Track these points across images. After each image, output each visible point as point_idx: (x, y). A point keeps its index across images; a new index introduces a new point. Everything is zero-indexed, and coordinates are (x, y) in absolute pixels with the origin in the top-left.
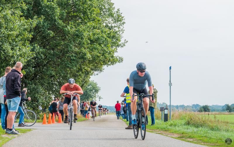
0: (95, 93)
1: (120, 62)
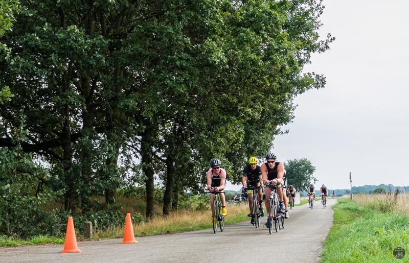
0: (309, 174)
1: (319, 87)
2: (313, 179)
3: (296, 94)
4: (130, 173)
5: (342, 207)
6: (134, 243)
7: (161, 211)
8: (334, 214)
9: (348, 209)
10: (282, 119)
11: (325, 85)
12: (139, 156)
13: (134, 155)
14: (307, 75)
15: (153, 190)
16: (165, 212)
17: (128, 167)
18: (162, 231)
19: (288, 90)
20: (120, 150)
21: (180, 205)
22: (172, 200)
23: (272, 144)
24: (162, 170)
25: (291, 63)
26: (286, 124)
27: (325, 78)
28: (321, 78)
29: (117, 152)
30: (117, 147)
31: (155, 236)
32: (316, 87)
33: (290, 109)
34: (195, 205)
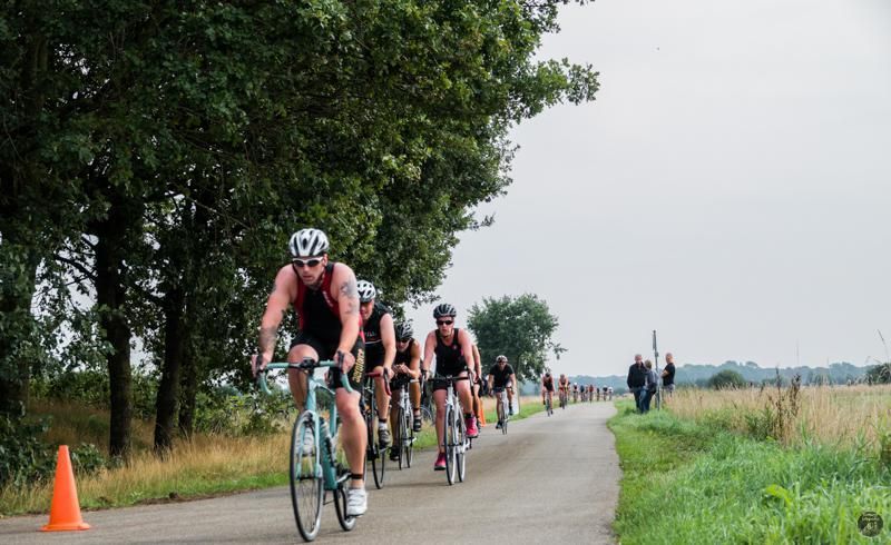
0: (542, 336)
1: (581, 97)
2: (552, 348)
3: (517, 118)
4: (67, 335)
5: (636, 425)
6: (80, 529)
7: (150, 438)
8: (618, 443)
9: (653, 428)
10: (478, 186)
11: (595, 95)
12: (89, 288)
13: (76, 285)
14: (546, 65)
15: (128, 379)
16: (162, 441)
17: (60, 318)
18: (155, 493)
19: (496, 106)
20: (40, 269)
21: (199, 420)
22: (178, 406)
23: (448, 255)
24: (153, 327)
25: (512, 29)
26: (488, 200)
27: (597, 74)
28: (586, 75)
29: (32, 277)
30: (33, 263)
31: (136, 508)
32: (571, 100)
33: (498, 158)
34: (241, 419)
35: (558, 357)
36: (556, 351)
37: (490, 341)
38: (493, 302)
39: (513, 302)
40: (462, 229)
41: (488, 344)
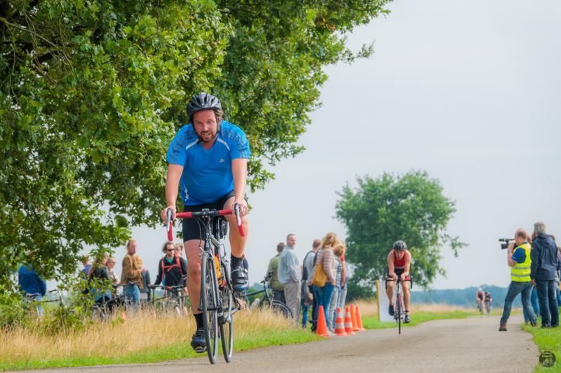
0: (434, 226)
2: (449, 242)
35: (456, 254)
36: (454, 246)
37: (366, 233)
38: (370, 181)
39: (396, 181)
40: (333, 62)
41: (363, 237)
